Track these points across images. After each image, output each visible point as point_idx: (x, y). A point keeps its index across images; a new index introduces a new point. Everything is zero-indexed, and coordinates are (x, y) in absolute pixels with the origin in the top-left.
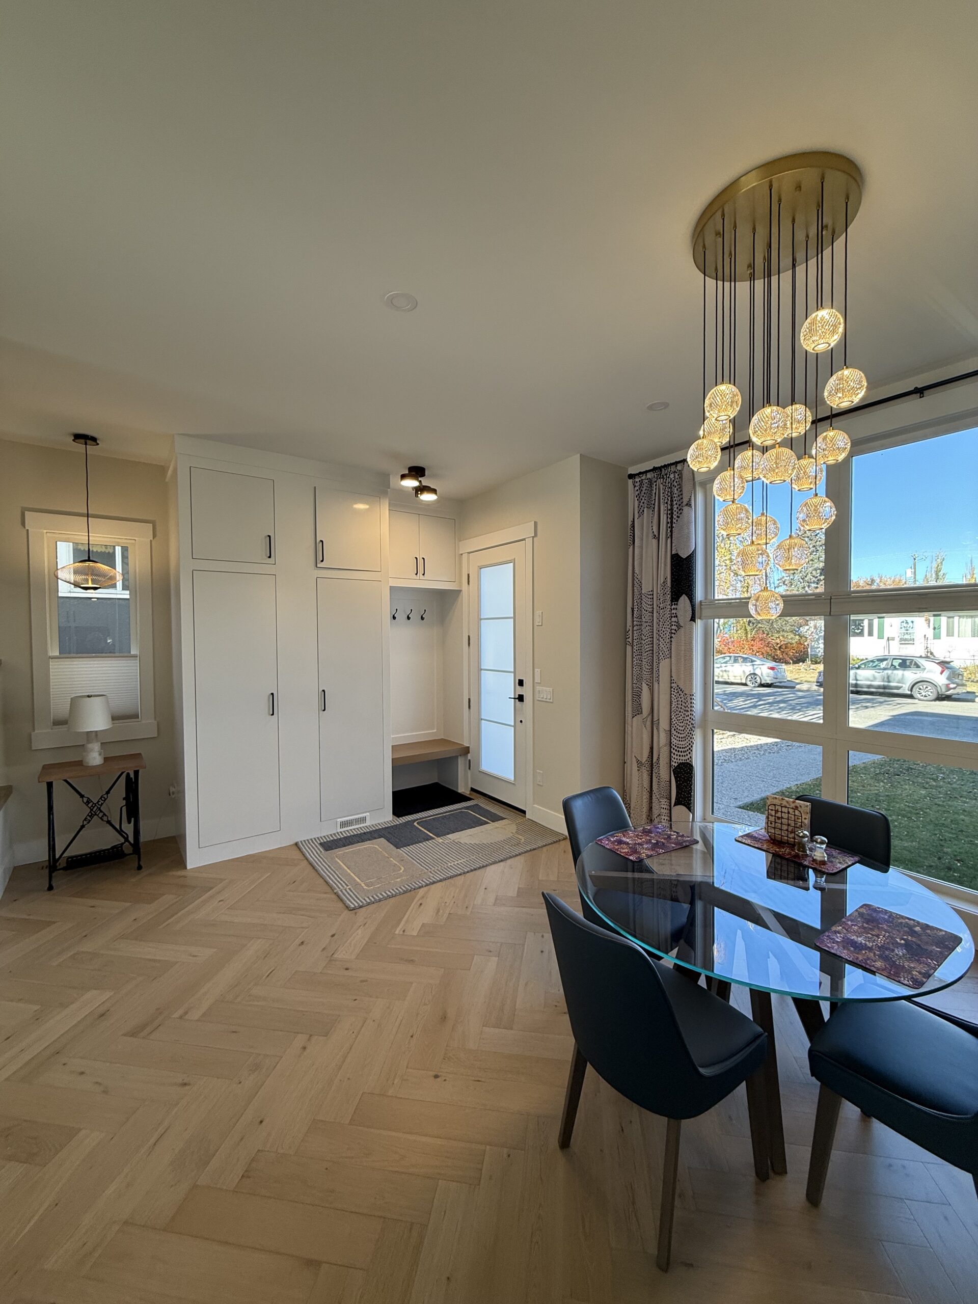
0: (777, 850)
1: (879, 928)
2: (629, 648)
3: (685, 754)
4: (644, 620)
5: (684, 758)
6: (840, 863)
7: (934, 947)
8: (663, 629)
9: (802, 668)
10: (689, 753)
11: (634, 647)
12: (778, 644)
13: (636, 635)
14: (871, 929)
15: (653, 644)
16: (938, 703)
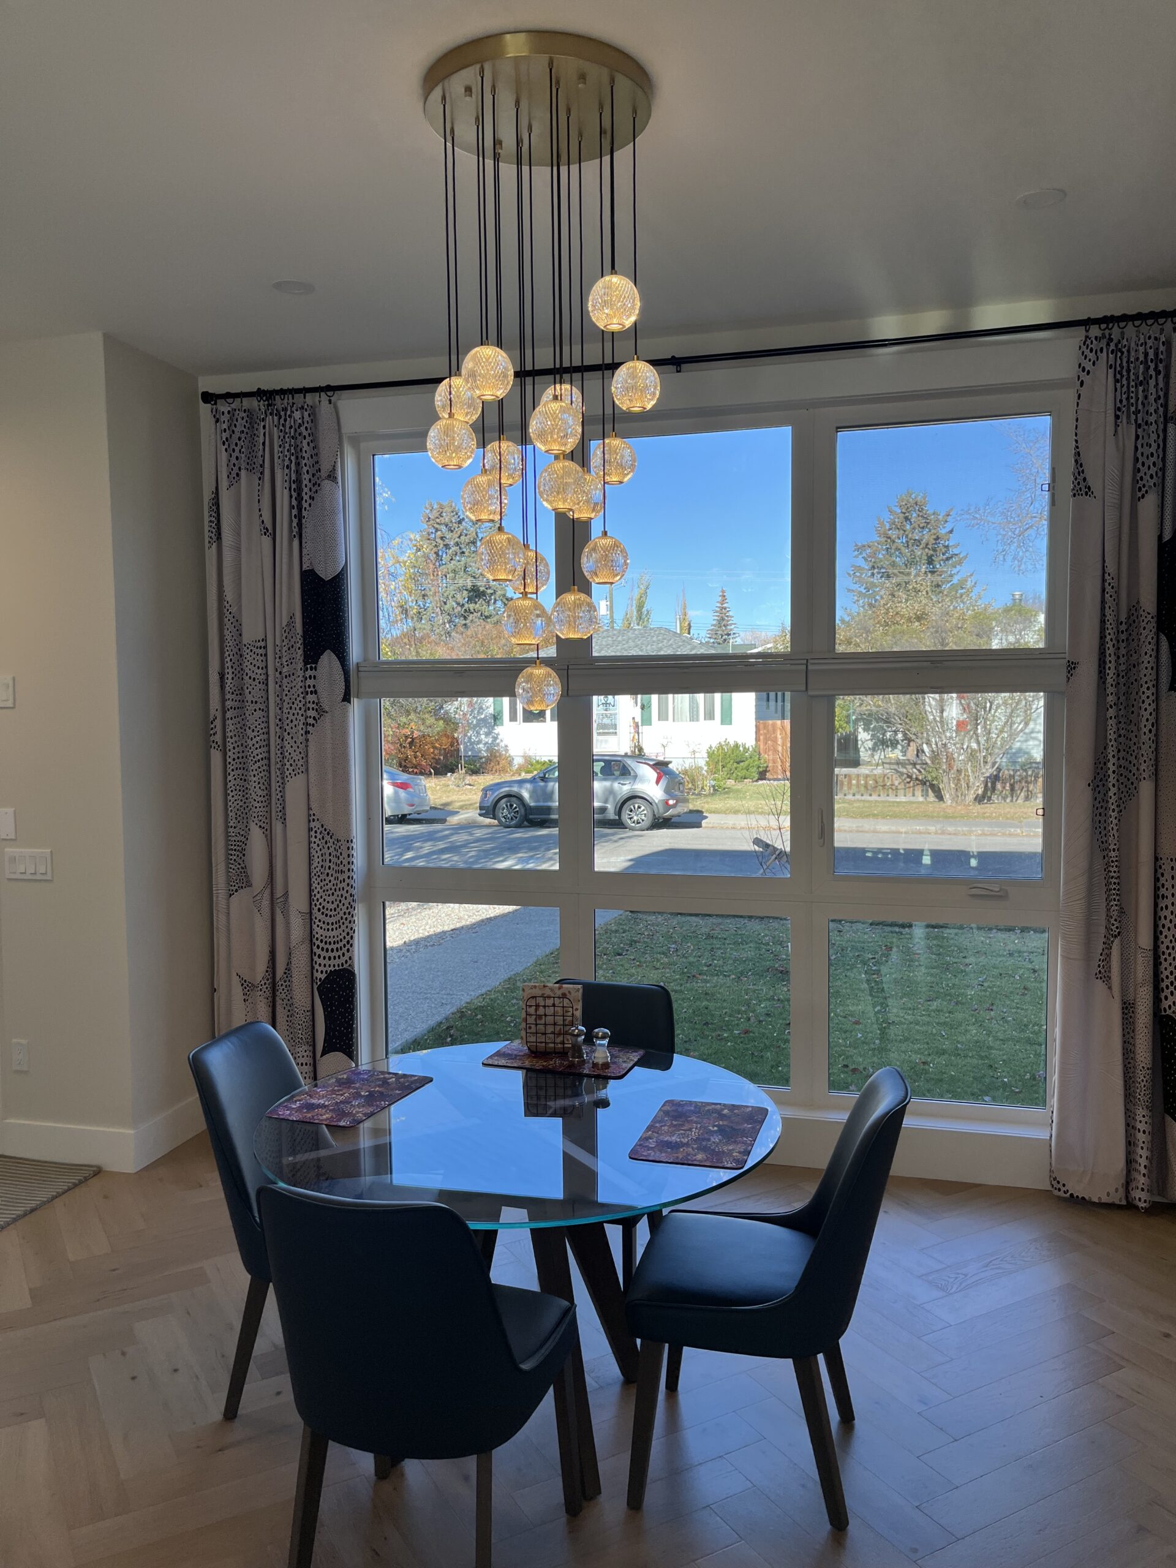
0: (545, 1064)
1: (688, 1122)
2: (216, 756)
3: (340, 953)
4: (249, 698)
5: (337, 962)
6: (625, 1062)
7: (746, 1125)
8: (291, 717)
9: (450, 783)
10: (348, 950)
11: (229, 754)
12: (407, 737)
13: (231, 727)
14: (680, 1125)
15: (268, 745)
16: (655, 832)
